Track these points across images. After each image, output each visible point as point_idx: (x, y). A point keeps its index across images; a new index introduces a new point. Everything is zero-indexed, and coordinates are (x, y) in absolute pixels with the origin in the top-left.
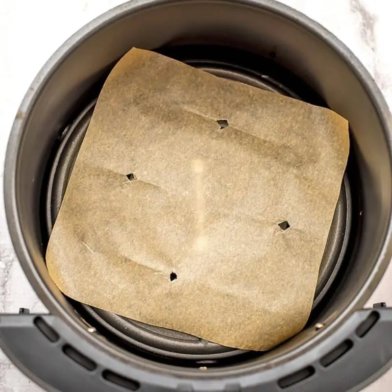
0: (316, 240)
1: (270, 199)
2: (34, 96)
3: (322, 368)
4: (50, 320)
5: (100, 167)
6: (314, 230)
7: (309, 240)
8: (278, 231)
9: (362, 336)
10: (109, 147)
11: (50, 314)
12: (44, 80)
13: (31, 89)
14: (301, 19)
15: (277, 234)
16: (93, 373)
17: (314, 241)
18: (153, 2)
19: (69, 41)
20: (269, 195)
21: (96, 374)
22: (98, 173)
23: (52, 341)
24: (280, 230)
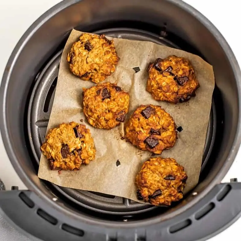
0: (200, 137)
6: (198, 131)
9: (220, 200)
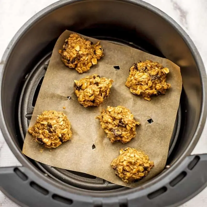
0: (168, 129)
1: (142, 107)
2: (9, 52)
3: (171, 188)
4: (22, 169)
5: (53, 93)
7: (164, 128)
8: (147, 124)
9: (191, 169)
10: (57, 82)
11: (23, 166)
12: (15, 43)
13: (8, 48)
14: (149, 7)
15: (147, 125)
16: (47, 196)
17: (167, 129)
18: (70, 1)
19: (27, 23)
20: (142, 106)
21: (49, 197)
22: (52, 96)
23: (24, 180)
24: (148, 123)
